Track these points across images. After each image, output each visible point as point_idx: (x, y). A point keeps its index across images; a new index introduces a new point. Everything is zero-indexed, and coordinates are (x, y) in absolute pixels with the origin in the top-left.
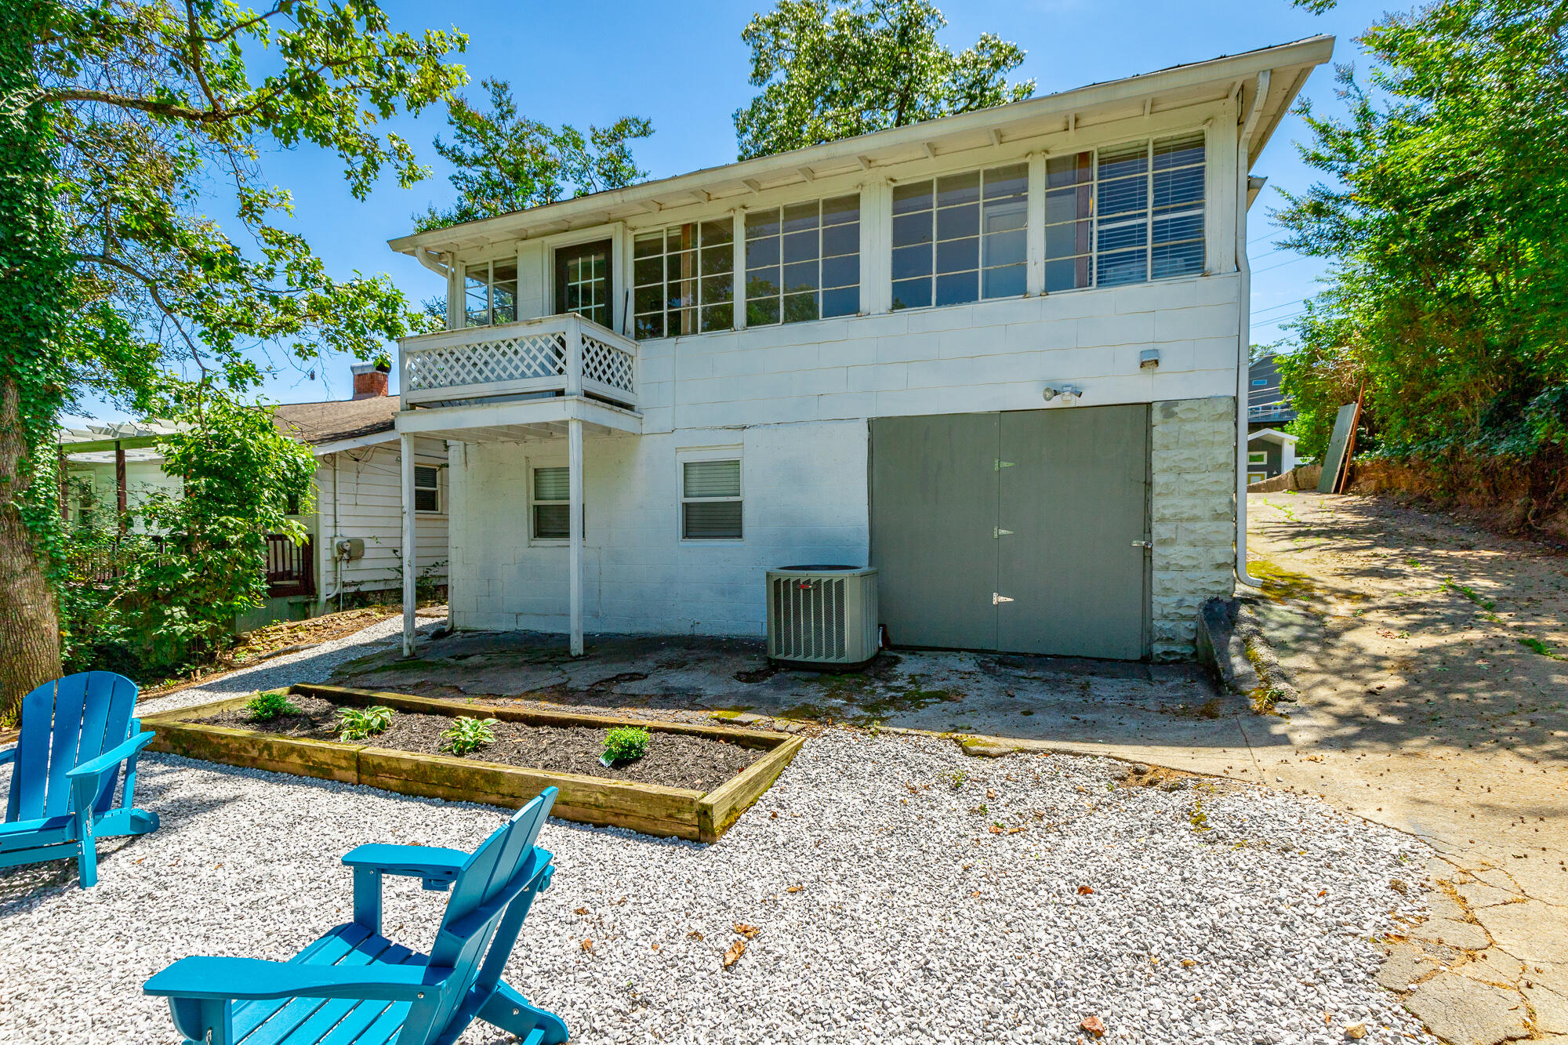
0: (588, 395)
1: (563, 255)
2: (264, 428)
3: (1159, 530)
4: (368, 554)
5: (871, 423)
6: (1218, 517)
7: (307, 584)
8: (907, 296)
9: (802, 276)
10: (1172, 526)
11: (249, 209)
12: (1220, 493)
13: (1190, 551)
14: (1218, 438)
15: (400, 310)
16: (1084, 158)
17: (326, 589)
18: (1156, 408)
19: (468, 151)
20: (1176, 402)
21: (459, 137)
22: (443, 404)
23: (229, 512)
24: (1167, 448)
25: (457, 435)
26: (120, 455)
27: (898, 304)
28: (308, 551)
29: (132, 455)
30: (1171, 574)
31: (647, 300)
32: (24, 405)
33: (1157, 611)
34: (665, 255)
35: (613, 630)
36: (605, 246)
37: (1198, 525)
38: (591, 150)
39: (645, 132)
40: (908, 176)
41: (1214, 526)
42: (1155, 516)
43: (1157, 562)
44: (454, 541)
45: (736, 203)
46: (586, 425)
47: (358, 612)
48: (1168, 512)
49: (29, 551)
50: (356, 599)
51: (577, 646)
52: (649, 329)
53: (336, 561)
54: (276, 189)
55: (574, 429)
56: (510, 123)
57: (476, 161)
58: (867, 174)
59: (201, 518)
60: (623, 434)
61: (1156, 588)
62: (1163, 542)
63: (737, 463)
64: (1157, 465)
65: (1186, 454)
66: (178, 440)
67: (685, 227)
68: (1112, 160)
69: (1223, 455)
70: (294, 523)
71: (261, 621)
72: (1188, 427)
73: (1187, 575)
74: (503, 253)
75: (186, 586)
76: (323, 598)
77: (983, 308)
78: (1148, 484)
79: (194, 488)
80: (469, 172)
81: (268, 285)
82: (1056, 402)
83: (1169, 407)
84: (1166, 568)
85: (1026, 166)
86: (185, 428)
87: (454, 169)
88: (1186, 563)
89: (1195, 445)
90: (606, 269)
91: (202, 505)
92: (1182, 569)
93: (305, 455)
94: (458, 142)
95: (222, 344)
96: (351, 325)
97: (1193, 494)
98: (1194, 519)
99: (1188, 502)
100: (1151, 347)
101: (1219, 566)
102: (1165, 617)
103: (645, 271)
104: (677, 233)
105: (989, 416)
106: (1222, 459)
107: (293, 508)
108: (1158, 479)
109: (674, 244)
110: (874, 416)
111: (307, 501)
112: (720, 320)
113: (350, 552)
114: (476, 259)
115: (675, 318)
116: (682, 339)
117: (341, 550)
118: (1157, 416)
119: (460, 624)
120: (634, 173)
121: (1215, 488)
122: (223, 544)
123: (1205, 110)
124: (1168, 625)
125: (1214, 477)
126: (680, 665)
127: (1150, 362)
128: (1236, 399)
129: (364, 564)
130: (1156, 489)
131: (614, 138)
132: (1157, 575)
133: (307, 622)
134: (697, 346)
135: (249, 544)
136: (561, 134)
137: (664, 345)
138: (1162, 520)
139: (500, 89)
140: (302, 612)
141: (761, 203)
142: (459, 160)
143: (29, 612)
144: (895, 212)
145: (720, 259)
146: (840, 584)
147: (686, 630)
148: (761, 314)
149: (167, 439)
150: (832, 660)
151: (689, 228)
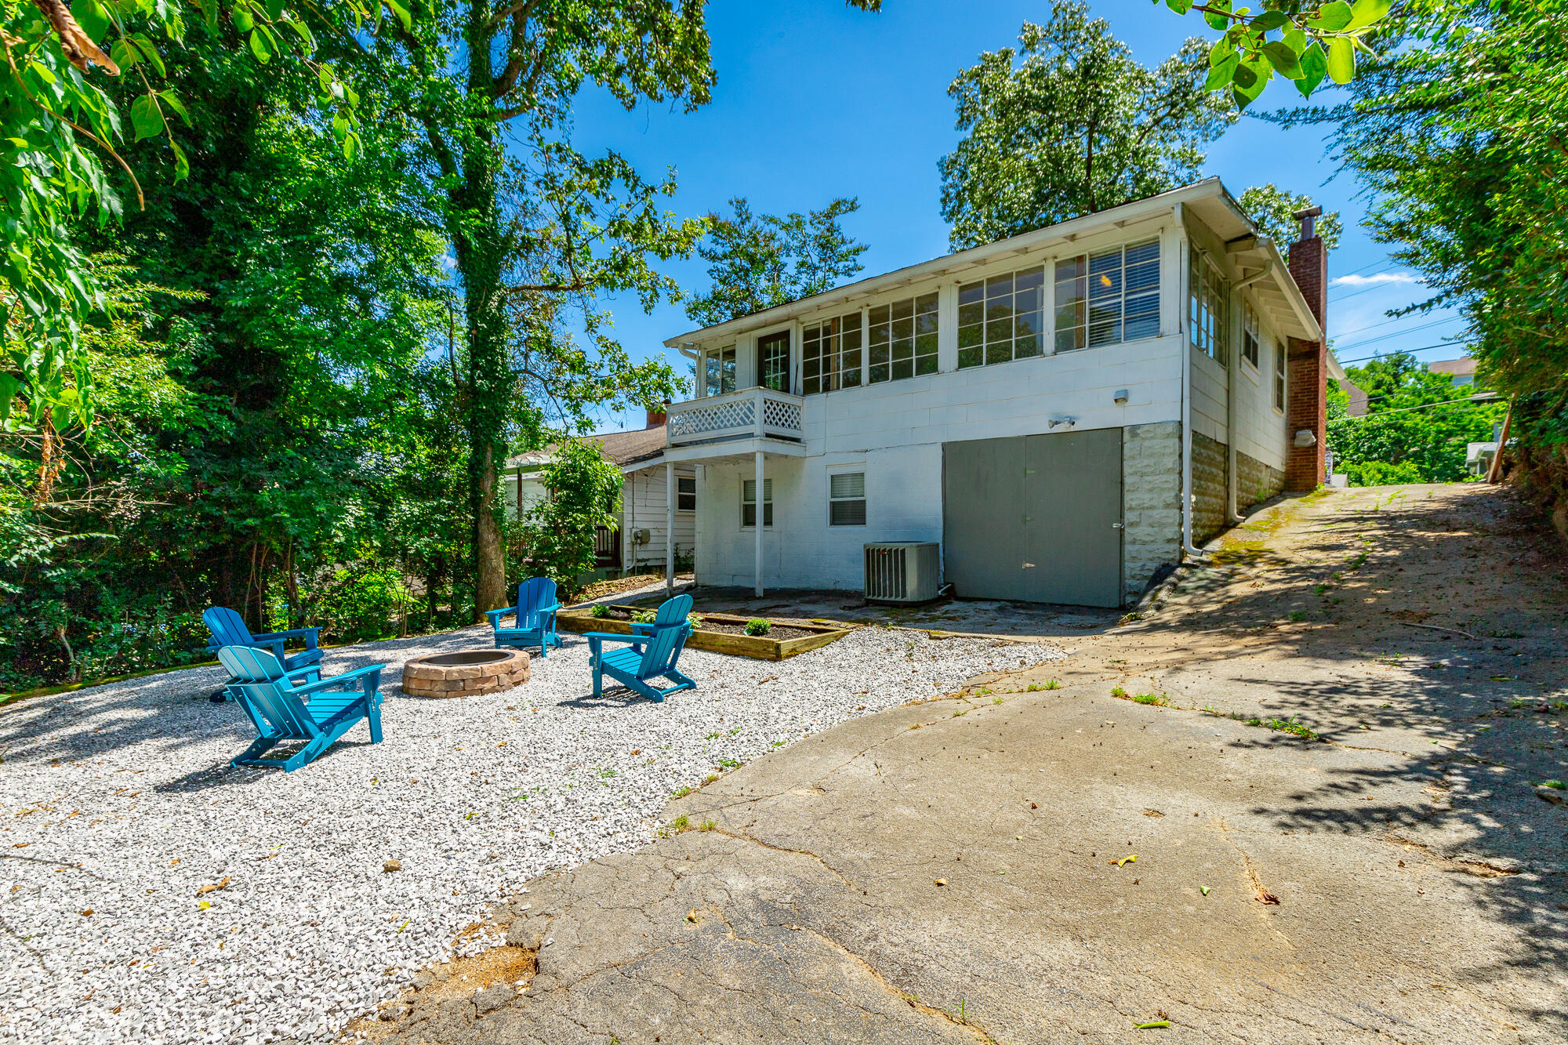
0: (768, 435)
1: (762, 341)
2: (596, 459)
3: (1129, 516)
4: (652, 540)
5: (944, 446)
6: (1167, 506)
7: (616, 561)
8: (968, 359)
9: (902, 349)
10: (1137, 513)
11: (591, 327)
12: (1169, 489)
13: (1150, 530)
14: (1168, 451)
15: (671, 378)
16: (1080, 259)
17: (627, 565)
18: (1126, 430)
19: (720, 250)
20: (1138, 426)
21: (714, 241)
22: (691, 443)
23: (577, 511)
24: (1133, 458)
25: (699, 461)
26: (520, 477)
27: (962, 364)
28: (618, 535)
29: (524, 476)
30: (1137, 547)
31: (810, 368)
32: (494, 455)
33: (1127, 572)
34: (821, 339)
35: (789, 586)
36: (786, 335)
37: (1154, 512)
38: (809, 229)
39: (853, 207)
40: (969, 278)
41: (1165, 512)
42: (1127, 506)
43: (1128, 538)
44: (698, 529)
45: (863, 302)
46: (767, 457)
47: (645, 577)
48: (1134, 504)
49: (495, 531)
50: (644, 569)
51: (760, 592)
52: (810, 388)
53: (633, 544)
54: (604, 312)
55: (759, 458)
56: (748, 226)
57: (725, 256)
58: (941, 280)
59: (563, 514)
60: (795, 458)
61: (1127, 557)
62: (1131, 525)
63: (862, 475)
64: (1127, 470)
65: (1146, 462)
66: (551, 467)
67: (833, 320)
68: (1101, 259)
69: (1170, 462)
70: (611, 517)
71: (592, 579)
72: (1147, 443)
73: (1148, 547)
74: (727, 342)
75: (557, 554)
76: (625, 569)
77: (1016, 364)
78: (1122, 483)
79: (559, 498)
80: (720, 266)
81: (600, 373)
82: (1057, 429)
83: (1134, 429)
84: (1134, 542)
85: (1042, 267)
86: (555, 460)
87: (710, 265)
88: (1147, 539)
89: (1152, 455)
90: (786, 351)
91: (565, 507)
92: (1144, 543)
93: (617, 474)
94: (713, 246)
95: (576, 409)
96: (643, 390)
97: (1151, 490)
98: (1152, 508)
99: (1147, 496)
100: (1122, 388)
101: (1169, 541)
102: (1133, 577)
103: (810, 350)
104: (828, 324)
105: (1018, 439)
106: (1170, 465)
107: (609, 509)
108: (1128, 480)
109: (827, 331)
110: (946, 440)
111: (617, 504)
112: (853, 381)
113: (642, 538)
114: (712, 347)
115: (827, 380)
116: (831, 394)
117: (637, 537)
118: (1126, 436)
119: (700, 582)
120: (843, 242)
121: (1166, 486)
122: (574, 530)
123: (1159, 222)
124: (1135, 583)
125: (1165, 478)
126: (814, 602)
127: (1121, 399)
128: (1181, 423)
129: (650, 547)
130: (1126, 488)
131: (829, 216)
132: (1128, 548)
133: (616, 582)
134: (840, 399)
135: (587, 530)
136: (787, 221)
137: (818, 399)
138: (1131, 509)
139: (741, 203)
140: (613, 576)
141: (878, 302)
142: (714, 258)
143: (494, 563)
144: (960, 302)
145: (854, 340)
146: (903, 551)
147: (831, 587)
148: (878, 376)
149: (546, 466)
150: (899, 599)
151: (836, 320)
